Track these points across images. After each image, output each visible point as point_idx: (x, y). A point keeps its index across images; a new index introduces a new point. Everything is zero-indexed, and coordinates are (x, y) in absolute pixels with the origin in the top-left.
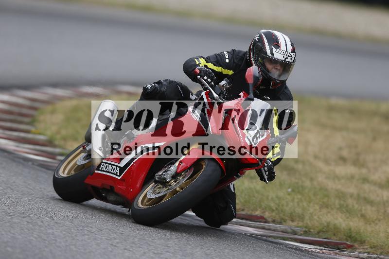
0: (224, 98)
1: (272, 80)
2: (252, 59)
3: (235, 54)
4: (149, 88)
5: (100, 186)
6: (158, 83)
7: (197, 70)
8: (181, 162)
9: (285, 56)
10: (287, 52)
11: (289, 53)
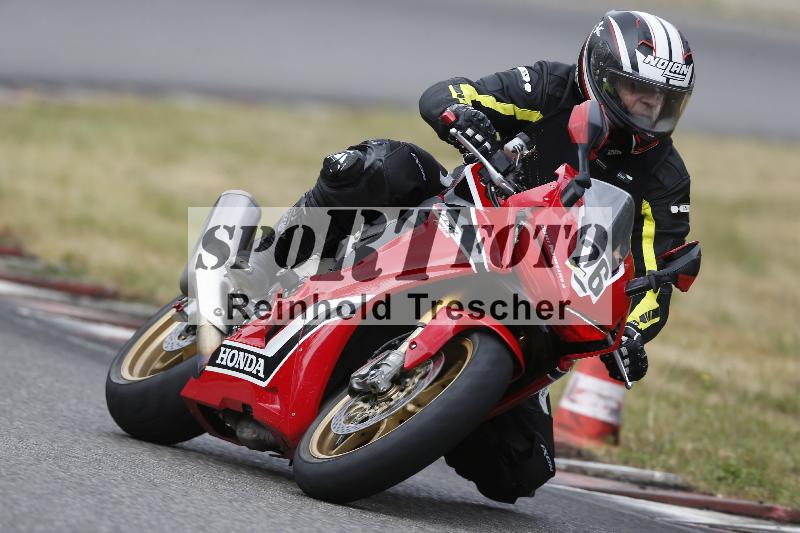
0: (517, 181)
1: (635, 133)
3: (545, 72)
4: (341, 161)
5: (218, 404)
6: (363, 147)
7: (449, 113)
8: (413, 343)
9: (667, 72)
10: (671, 64)
11: (676, 65)
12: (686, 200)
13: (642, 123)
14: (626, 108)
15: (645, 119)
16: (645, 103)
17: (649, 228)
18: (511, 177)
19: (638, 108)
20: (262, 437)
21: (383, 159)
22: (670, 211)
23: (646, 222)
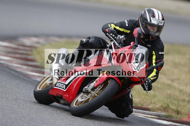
0: (122, 45)
1: (151, 36)
2: (140, 24)
3: (131, 22)
4: (84, 41)
5: (56, 95)
6: (89, 38)
7: (107, 30)
8: (97, 81)
9: (158, 22)
10: (159, 20)
11: (160, 20)
12: (163, 51)
13: (152, 33)
14: (149, 30)
15: (153, 33)
16: (153, 29)
17: (154, 57)
18: (120, 45)
19: (152, 30)
20: (65, 103)
21: (93, 40)
22: (159, 53)
23: (154, 56)
